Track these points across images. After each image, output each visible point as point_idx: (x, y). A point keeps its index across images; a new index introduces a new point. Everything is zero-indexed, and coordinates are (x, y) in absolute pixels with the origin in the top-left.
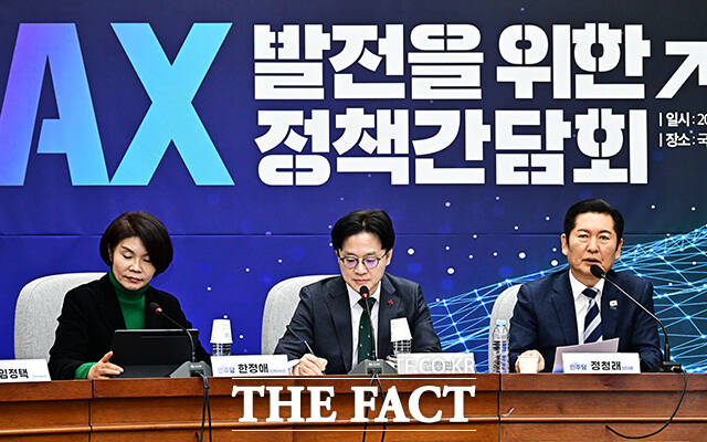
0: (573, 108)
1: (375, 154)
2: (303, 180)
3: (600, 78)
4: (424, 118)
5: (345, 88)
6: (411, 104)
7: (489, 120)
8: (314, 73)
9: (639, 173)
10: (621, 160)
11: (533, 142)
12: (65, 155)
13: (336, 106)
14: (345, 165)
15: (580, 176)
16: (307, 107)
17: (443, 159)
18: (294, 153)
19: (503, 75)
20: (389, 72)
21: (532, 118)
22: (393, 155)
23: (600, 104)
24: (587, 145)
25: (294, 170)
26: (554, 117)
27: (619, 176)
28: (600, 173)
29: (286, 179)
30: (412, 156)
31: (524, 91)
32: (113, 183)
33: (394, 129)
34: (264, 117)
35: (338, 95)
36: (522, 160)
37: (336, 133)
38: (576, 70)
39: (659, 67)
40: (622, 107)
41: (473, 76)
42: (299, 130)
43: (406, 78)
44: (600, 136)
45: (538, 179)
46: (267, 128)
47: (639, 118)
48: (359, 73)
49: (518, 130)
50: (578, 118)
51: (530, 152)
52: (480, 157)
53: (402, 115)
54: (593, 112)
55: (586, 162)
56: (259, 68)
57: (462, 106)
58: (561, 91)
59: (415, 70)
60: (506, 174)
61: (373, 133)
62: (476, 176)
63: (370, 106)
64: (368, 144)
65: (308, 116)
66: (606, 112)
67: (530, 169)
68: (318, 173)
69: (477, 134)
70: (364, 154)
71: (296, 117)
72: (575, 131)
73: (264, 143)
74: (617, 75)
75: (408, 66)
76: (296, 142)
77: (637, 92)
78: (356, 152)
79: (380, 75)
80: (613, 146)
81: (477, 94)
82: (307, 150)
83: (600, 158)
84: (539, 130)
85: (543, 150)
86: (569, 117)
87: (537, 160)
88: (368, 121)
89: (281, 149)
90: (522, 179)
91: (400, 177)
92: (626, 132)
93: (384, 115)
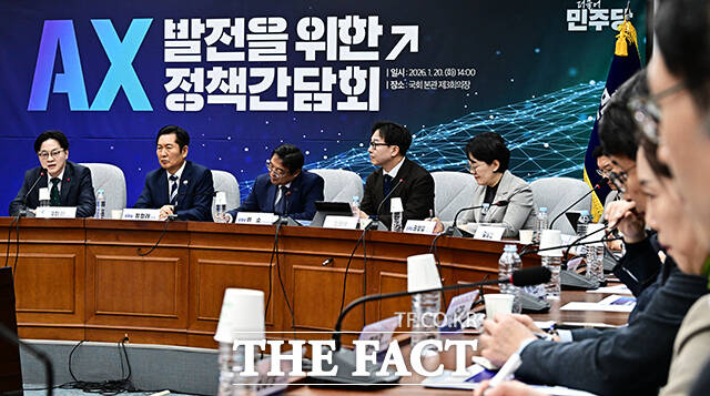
0: (338, 66)
1: (228, 93)
2: (190, 108)
3: (354, 48)
4: (255, 72)
5: (213, 55)
6: (248, 64)
7: (290, 73)
8: (196, 47)
9: (374, 105)
10: (364, 97)
11: (315, 86)
12: (66, 94)
13: (208, 66)
14: (212, 100)
15: (341, 106)
16: (192, 66)
17: (265, 96)
18: (185, 93)
19: (299, 46)
20: (236, 46)
21: (314, 72)
22: (238, 93)
23: (353, 63)
24: (345, 88)
25: (185, 102)
26: (327, 71)
27: (362, 106)
28: (352, 105)
29: (180, 108)
30: (248, 94)
31: (310, 57)
32: (91, 109)
33: (238, 78)
34: (169, 72)
35: (209, 59)
36: (308, 97)
37: (207, 81)
38: (340, 43)
39: (388, 41)
40: (365, 65)
41: (282, 48)
42: (188, 79)
43: (246, 49)
44: (353, 82)
45: (317, 108)
46: (171, 78)
47: (375, 72)
48: (220, 47)
49: (307, 79)
50: (341, 71)
51: (313, 92)
52: (285, 95)
53: (243, 70)
54: (349, 68)
55: (344, 98)
56: (167, 44)
57: (275, 65)
58: (331, 57)
59: (251, 45)
60: (300, 105)
61: (227, 81)
62: (283, 106)
63: (226, 65)
64: (224, 88)
65: (192, 71)
66: (357, 68)
67: (313, 102)
68: (197, 104)
69: (284, 81)
70: (222, 93)
71: (186, 72)
72: (338, 80)
73: (169, 87)
74: (363, 47)
75: (246, 42)
76: (186, 86)
77: (374, 56)
78: (218, 92)
79: (231, 48)
80: (360, 89)
81: (284, 58)
82: (192, 91)
83: (353, 95)
84: (319, 79)
85: (321, 91)
86: (335, 72)
87: (317, 97)
88: (224, 74)
89: (178, 90)
90: (308, 108)
91: (241, 107)
92: (368, 80)
93: (233, 70)
